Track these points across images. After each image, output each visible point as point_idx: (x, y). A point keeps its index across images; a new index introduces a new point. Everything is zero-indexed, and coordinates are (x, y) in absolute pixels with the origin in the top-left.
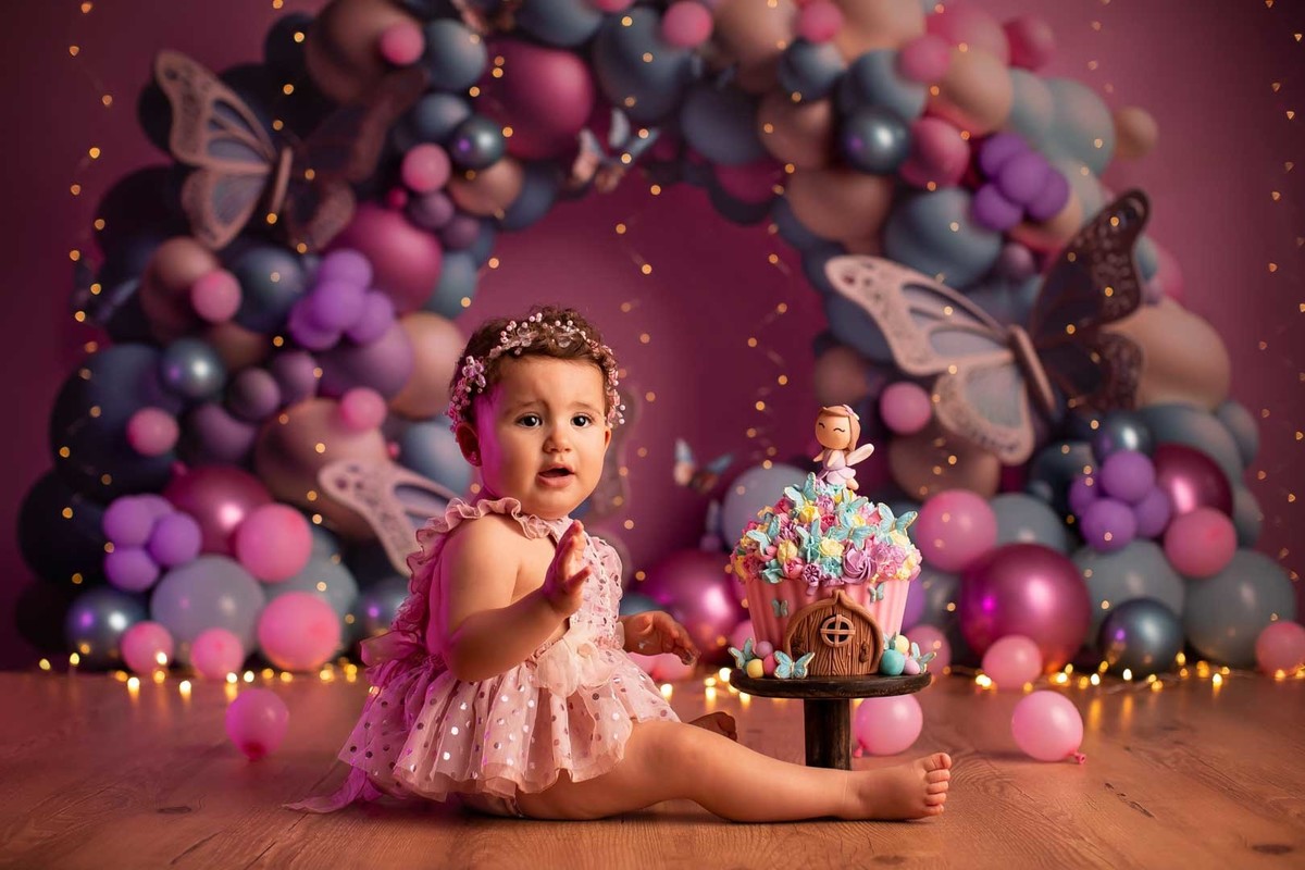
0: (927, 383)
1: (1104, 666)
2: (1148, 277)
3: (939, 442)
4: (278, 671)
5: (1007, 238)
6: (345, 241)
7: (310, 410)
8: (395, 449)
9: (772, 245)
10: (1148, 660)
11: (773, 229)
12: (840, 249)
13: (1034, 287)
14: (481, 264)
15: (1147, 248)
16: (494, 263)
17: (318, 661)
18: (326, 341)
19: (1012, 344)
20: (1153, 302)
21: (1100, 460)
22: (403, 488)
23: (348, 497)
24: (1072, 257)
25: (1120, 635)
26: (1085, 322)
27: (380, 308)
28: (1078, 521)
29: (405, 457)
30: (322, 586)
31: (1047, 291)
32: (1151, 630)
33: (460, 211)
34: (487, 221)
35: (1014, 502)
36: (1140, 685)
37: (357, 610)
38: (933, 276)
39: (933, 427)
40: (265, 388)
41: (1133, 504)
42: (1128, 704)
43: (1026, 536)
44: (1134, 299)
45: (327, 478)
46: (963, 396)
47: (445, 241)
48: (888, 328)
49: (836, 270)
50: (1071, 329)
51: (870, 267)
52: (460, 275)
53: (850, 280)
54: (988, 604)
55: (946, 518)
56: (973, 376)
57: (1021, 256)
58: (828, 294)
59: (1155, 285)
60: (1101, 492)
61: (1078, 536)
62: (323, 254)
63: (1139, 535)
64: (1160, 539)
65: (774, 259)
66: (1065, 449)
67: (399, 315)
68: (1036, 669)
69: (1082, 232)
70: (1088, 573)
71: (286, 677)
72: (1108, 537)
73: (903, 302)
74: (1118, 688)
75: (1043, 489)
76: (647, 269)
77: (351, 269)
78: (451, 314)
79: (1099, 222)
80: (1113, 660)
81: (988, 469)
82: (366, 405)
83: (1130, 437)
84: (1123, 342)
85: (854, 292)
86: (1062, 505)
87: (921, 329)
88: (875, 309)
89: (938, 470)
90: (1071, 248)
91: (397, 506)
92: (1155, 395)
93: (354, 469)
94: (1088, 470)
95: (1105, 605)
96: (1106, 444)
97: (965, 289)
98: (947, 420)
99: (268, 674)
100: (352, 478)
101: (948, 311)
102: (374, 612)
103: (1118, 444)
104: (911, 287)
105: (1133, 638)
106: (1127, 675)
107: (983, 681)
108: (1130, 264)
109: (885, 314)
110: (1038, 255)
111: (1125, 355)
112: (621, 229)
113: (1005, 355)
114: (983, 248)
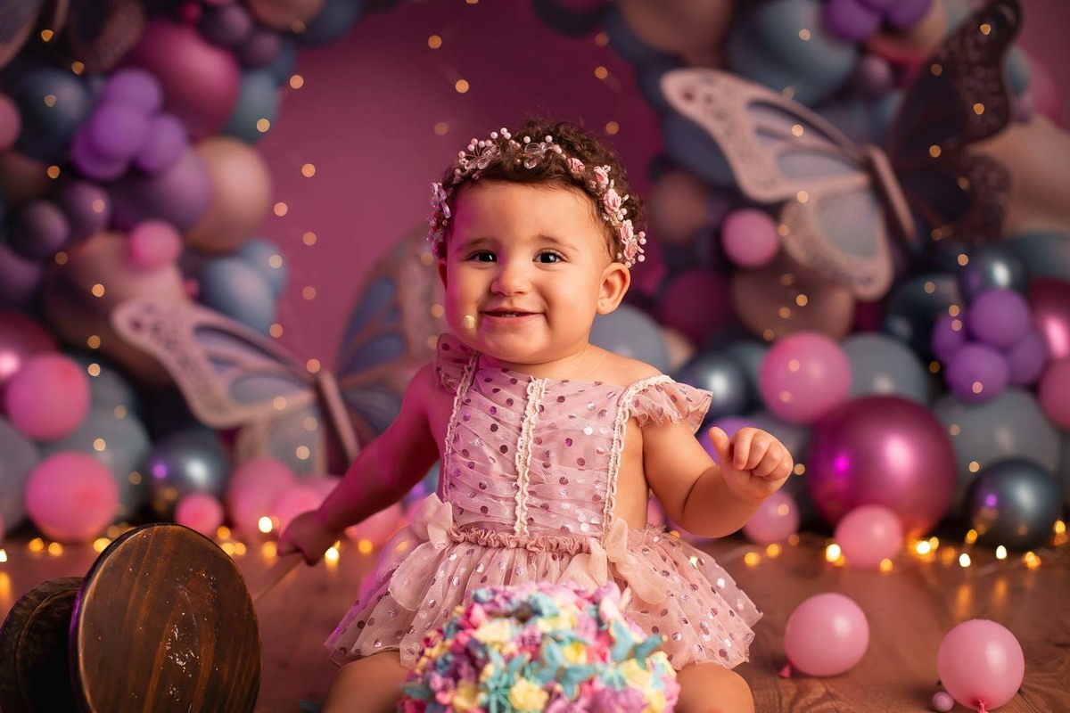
0: (774, 210)
1: (972, 536)
2: (1019, 90)
3: (787, 279)
4: (47, 541)
5: (863, 50)
6: (135, 60)
7: (101, 247)
8: (194, 287)
9: (601, 57)
10: (1023, 530)
11: (602, 39)
12: (677, 62)
13: (893, 104)
14: (283, 82)
15: (1019, 60)
16: (297, 82)
17: (93, 528)
18: (113, 171)
19: (868, 167)
20: (1024, 120)
21: (967, 300)
22: (203, 330)
23: (144, 340)
24: (937, 70)
25: (991, 500)
26: (952, 142)
27: (169, 134)
28: (943, 368)
29: (204, 295)
30: (100, 445)
31: (906, 108)
32: (1026, 496)
33: (260, 25)
34: (287, 35)
35: (870, 344)
36: (1015, 564)
37: (144, 468)
38: (779, 90)
39: (780, 260)
40: (52, 223)
41: (1004, 349)
42: (1001, 588)
43: (884, 385)
44: (1003, 117)
45: (122, 319)
46: (815, 225)
47: (243, 59)
48: (731, 149)
49: (674, 85)
50: (935, 151)
51: (710, 82)
52: (260, 95)
53: (689, 96)
54: (842, 462)
55: (794, 366)
56: (825, 202)
57: (878, 69)
58: (664, 113)
59: (1026, 101)
60: (970, 336)
61: (942, 384)
62: (109, 73)
63: (1014, 384)
64: (1034, 388)
65: (601, 73)
66: (929, 287)
67: (194, 139)
68: (896, 543)
69: (947, 44)
70: (954, 430)
71: (56, 550)
72: (977, 388)
73: (749, 121)
74: (990, 569)
75: (901, 326)
76: (462, 86)
77: (139, 90)
78: (250, 139)
79: (966, 31)
80: (982, 528)
81: (840, 306)
82: (157, 240)
83: (1001, 273)
84: (990, 164)
85: (694, 111)
86: (924, 348)
87: (767, 153)
88: (716, 128)
89: (785, 312)
90: (935, 59)
91: (197, 349)
92: (1024, 222)
93: (150, 309)
94: (954, 310)
95: (974, 467)
96: (974, 281)
97: (818, 105)
98: (796, 250)
99: (36, 546)
100: (148, 319)
101: (798, 131)
102: (160, 471)
103: (988, 283)
104: (757, 104)
105: (1005, 504)
106: (1001, 552)
107: (833, 553)
108: (999, 78)
109: (728, 133)
110: (897, 68)
111: (993, 178)
112: (435, 42)
113: (858, 179)
114: (835, 60)
